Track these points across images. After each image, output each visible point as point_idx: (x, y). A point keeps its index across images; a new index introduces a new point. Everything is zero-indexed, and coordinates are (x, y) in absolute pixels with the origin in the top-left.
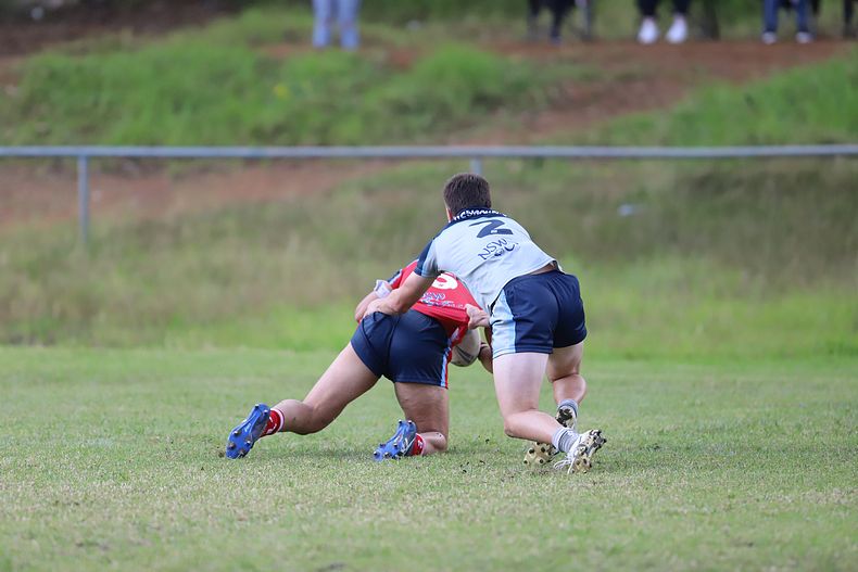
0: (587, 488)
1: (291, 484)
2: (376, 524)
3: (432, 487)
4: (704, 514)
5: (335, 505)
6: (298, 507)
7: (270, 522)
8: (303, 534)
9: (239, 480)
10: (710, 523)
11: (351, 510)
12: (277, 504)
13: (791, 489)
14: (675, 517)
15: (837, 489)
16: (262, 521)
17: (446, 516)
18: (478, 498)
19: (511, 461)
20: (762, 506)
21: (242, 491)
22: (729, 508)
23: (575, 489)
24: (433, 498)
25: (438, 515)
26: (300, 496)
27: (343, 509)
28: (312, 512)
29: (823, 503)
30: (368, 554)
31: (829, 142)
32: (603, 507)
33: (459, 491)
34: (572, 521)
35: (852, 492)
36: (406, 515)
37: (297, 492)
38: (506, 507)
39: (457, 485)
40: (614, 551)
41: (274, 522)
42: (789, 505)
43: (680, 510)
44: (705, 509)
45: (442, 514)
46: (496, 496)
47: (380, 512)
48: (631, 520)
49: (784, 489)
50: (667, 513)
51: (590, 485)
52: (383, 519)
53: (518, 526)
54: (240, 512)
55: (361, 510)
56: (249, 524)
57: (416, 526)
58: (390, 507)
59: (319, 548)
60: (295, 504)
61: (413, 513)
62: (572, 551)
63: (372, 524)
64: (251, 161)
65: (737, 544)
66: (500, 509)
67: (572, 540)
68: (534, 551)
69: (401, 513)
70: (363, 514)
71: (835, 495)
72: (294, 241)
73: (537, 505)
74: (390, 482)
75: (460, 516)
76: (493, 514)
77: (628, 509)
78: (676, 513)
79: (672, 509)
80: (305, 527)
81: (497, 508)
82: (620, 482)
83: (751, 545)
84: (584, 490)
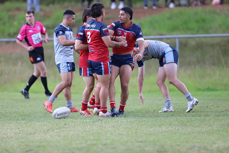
0: (98, 128)
1: (19, 129)
2: (42, 139)
3: (57, 128)
4: (129, 134)
5: (31, 134)
6: (21, 135)
7: (13, 139)
8: (22, 142)
9: (5, 128)
10: (131, 136)
11: (35, 135)
12: (15, 134)
13: (152, 127)
14: (122, 135)
15: (164, 127)
16: (11, 139)
17: (60, 136)
18: (69, 131)
19: (78, 121)
20: (145, 132)
21: (6, 131)
22: (136, 133)
23: (95, 128)
24: (57, 131)
25: (58, 136)
26: (21, 132)
27: (33, 135)
28: (24, 136)
29: (161, 130)
30: (39, 147)
31: (162, 35)
32: (102, 133)
33: (64, 129)
34: (94, 137)
35: (168, 127)
36: (50, 136)
37: (20, 130)
38: (76, 133)
39: (63, 128)
40: (105, 144)
41: (14, 139)
42: (152, 131)
43: (123, 133)
44: (129, 133)
45: (59, 136)
46: (74, 130)
47: (43, 135)
48: (110, 136)
49: (150, 127)
50: (120, 134)
51: (99, 127)
52: (43, 137)
53: (80, 138)
54: (5, 136)
55: (38, 135)
56: (7, 139)
57: (52, 139)
58: (45, 134)
59: (26, 145)
60: (20, 134)
61: (52, 136)
62: (94, 145)
63: (40, 139)
64: (8, 42)
65: (138, 142)
66: (75, 134)
67: (94, 142)
68: (84, 145)
69: (48, 136)
70: (38, 136)
71: (164, 128)
72: (20, 64)
73: (85, 133)
74: (45, 127)
75: (64, 136)
76: (73, 135)
77: (109, 133)
78: (122, 134)
79: (121, 133)
80: (23, 140)
81: (74, 134)
82: (107, 126)
83: (141, 142)
84: (97, 128)
